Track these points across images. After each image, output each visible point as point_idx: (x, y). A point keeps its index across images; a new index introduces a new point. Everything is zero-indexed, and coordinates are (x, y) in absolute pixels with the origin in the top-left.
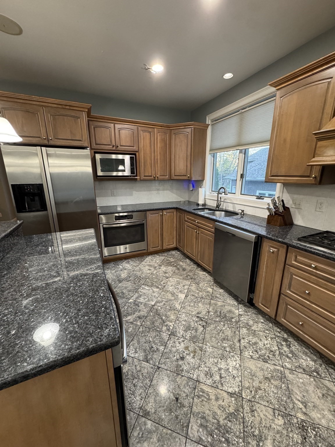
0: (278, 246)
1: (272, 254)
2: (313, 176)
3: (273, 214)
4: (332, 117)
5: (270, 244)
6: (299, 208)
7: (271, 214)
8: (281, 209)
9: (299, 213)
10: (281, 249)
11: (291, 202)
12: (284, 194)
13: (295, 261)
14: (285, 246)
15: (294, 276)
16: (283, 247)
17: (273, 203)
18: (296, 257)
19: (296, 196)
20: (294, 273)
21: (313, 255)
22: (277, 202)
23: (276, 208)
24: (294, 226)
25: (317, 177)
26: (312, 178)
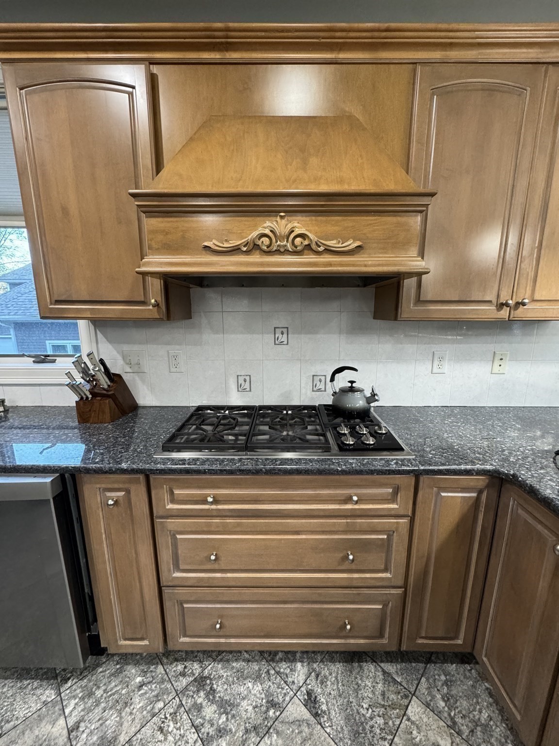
0: (124, 483)
1: (115, 508)
2: (153, 301)
3: (87, 398)
4: (155, 174)
5: (103, 486)
6: (139, 372)
7: (82, 398)
8: (104, 382)
9: (143, 381)
10: (133, 488)
11: (121, 362)
12: (100, 345)
13: (173, 501)
14: (142, 477)
15: (178, 536)
16: (137, 481)
17: (81, 370)
18: (172, 493)
19: (126, 348)
20: (176, 528)
21: (204, 477)
22: (91, 367)
23: (92, 381)
24: (140, 411)
25: (160, 305)
26: (151, 307)
